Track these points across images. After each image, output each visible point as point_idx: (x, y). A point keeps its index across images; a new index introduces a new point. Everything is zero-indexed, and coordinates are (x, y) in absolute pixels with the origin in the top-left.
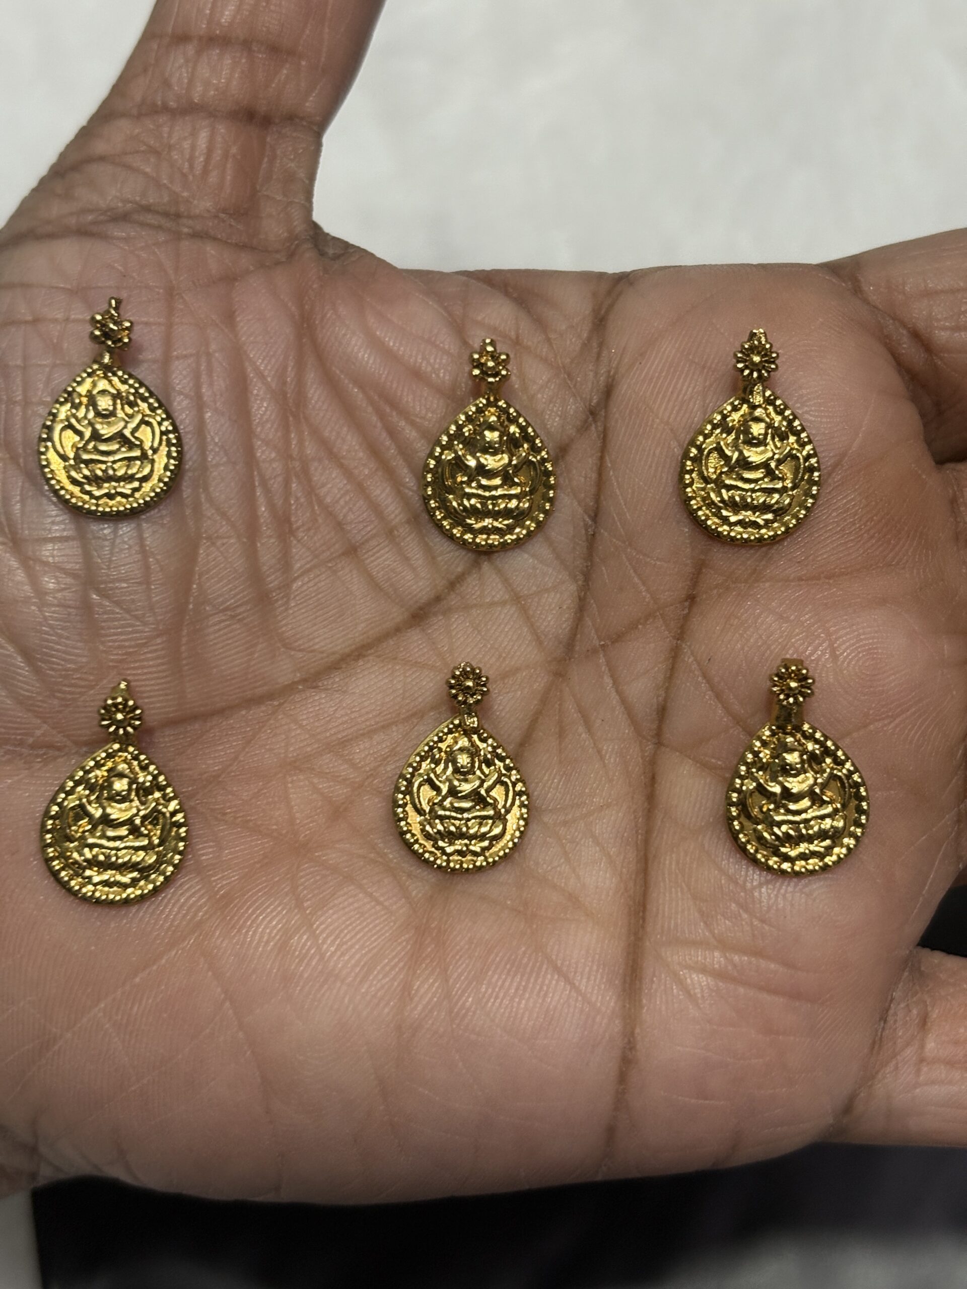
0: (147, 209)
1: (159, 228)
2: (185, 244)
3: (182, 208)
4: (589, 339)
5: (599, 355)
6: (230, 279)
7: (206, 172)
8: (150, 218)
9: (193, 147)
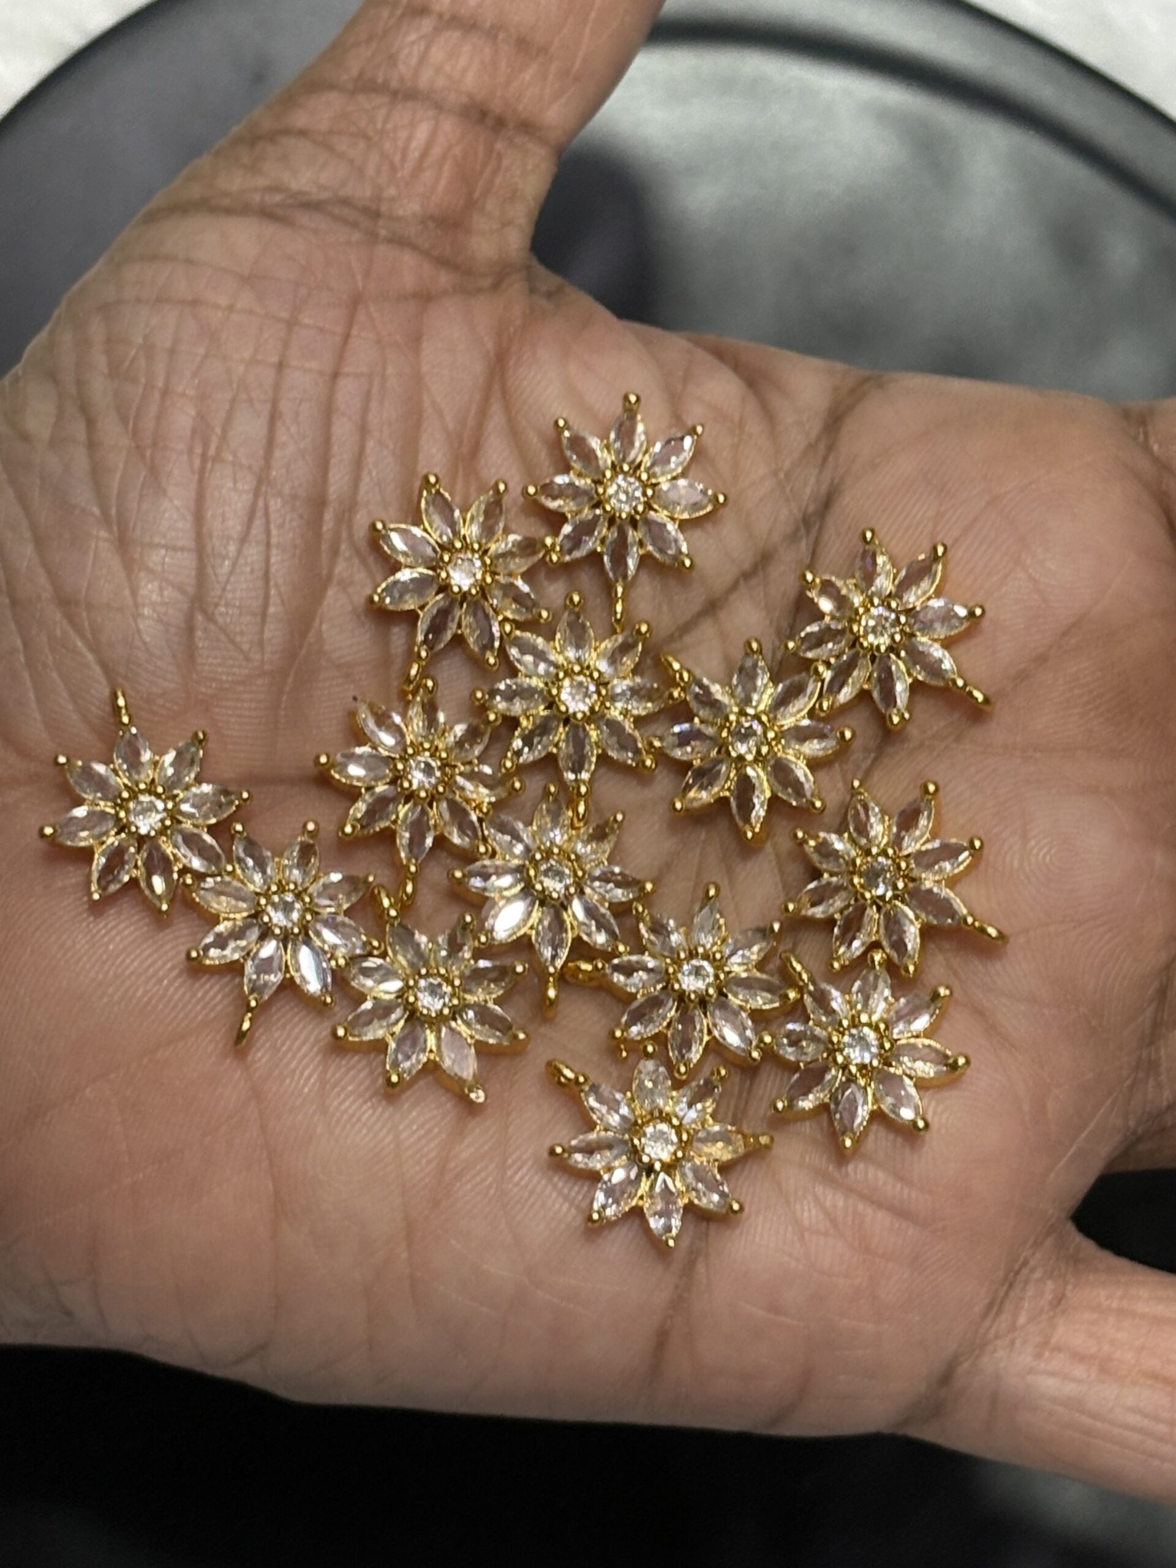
0: (346, 202)
1: (354, 225)
2: (382, 249)
3: (384, 208)
4: (818, 439)
5: (825, 460)
6: (425, 298)
7: (419, 168)
8: (346, 212)
9: (409, 139)
